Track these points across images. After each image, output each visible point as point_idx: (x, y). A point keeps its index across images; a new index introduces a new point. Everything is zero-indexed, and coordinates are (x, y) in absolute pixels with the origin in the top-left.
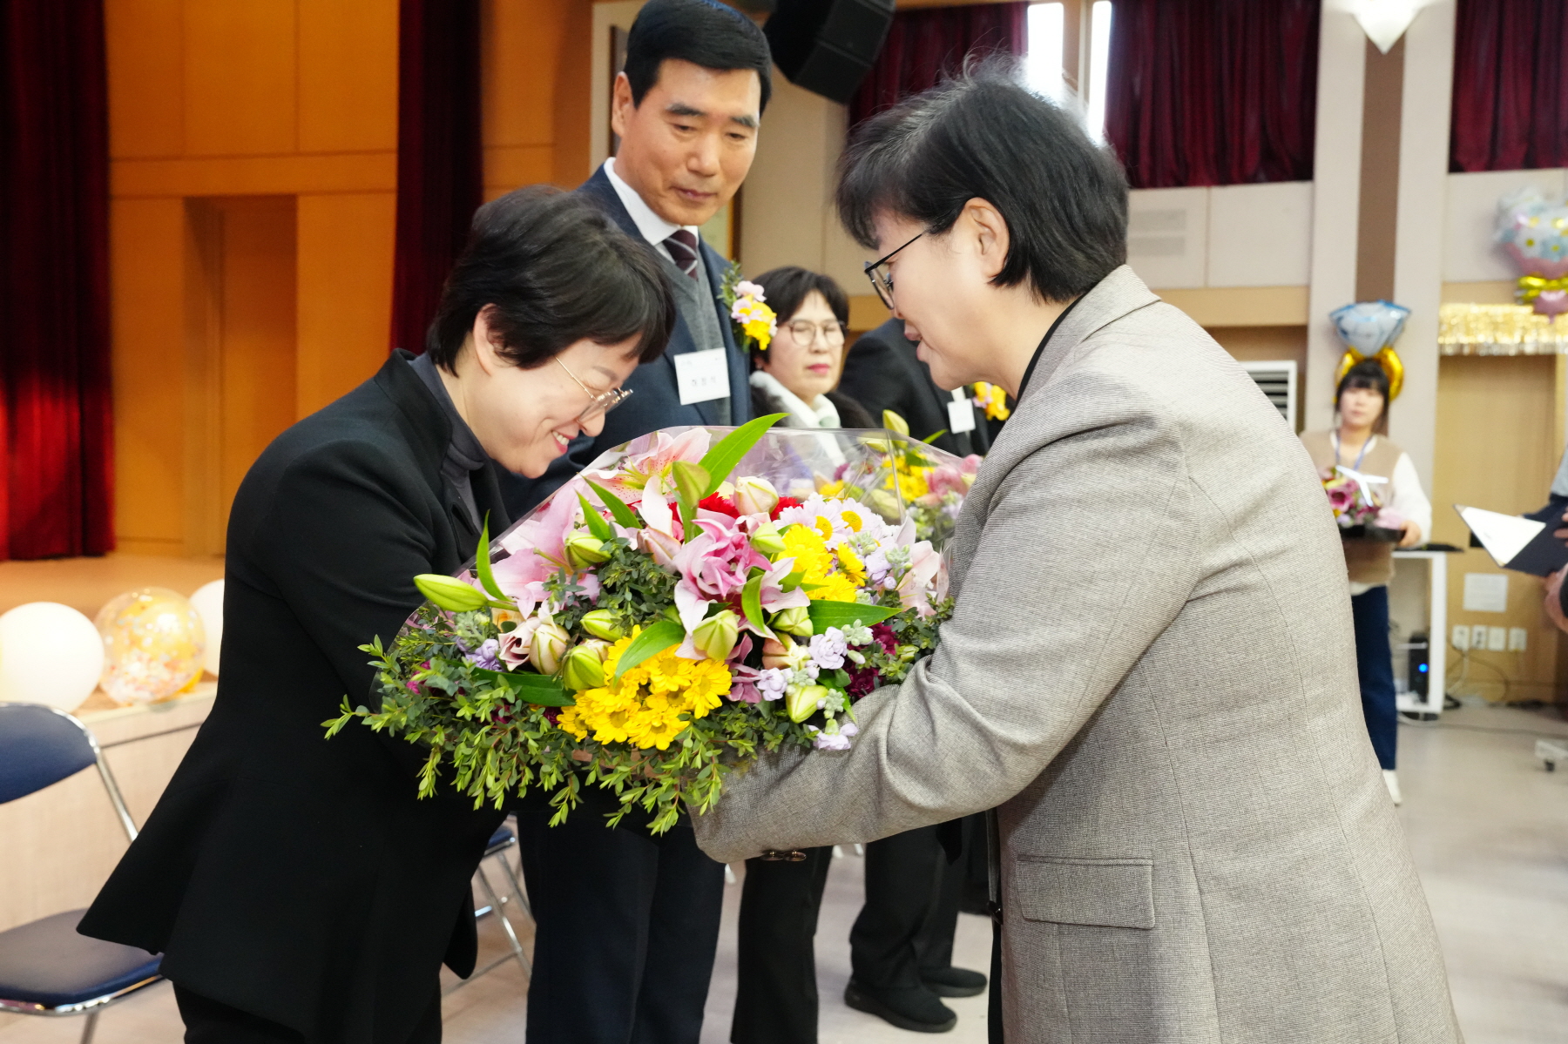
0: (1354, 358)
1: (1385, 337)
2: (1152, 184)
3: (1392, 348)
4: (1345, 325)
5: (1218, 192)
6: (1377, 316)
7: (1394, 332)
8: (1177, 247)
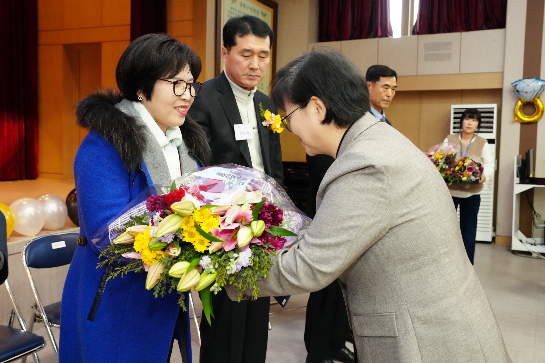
0: (521, 102)
1: (536, 93)
2: (439, 32)
3: (538, 98)
4: (518, 88)
5: (464, 34)
6: (533, 84)
7: (540, 90)
8: (448, 57)
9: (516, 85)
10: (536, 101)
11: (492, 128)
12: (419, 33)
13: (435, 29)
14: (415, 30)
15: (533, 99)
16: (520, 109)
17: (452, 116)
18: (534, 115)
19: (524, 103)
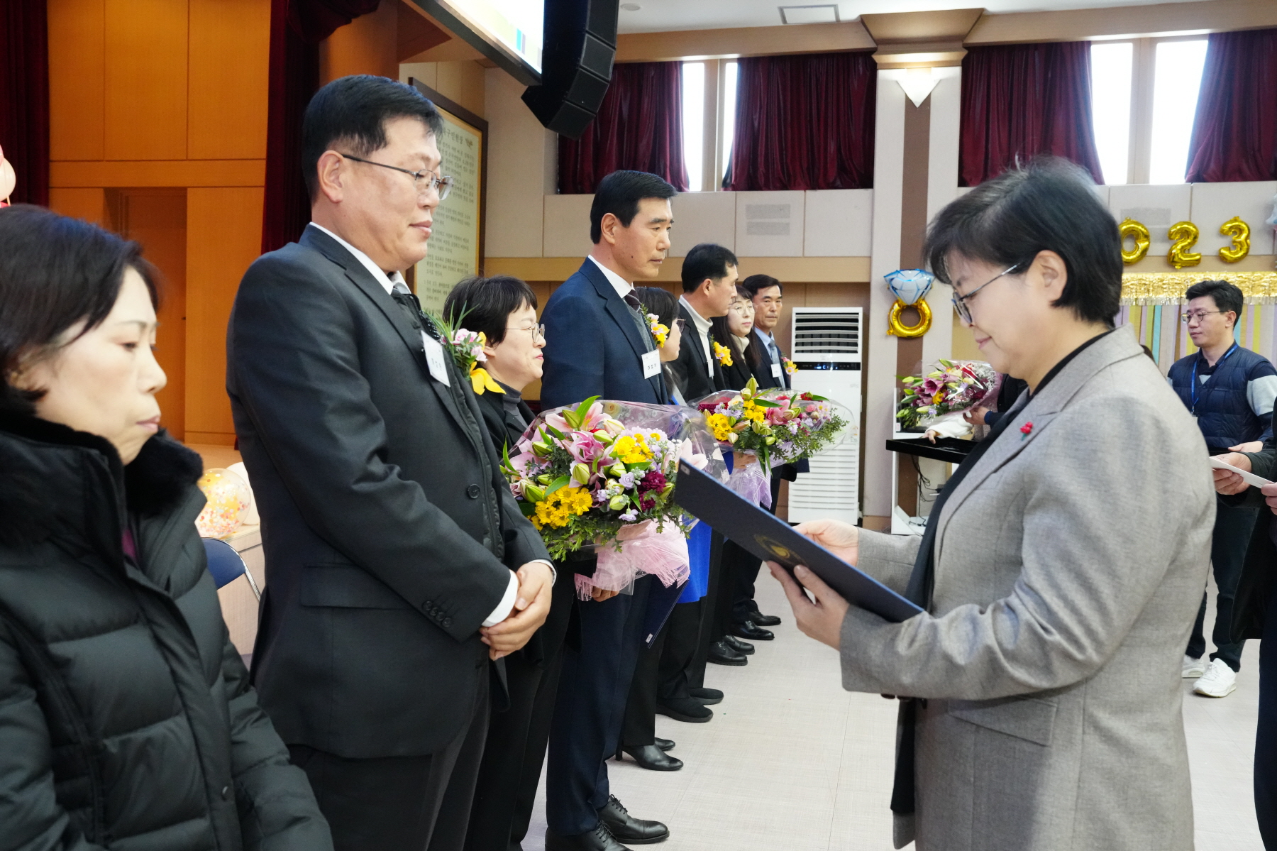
0: (899, 305)
1: (920, 293)
2: (767, 186)
3: (924, 299)
4: (894, 283)
5: (811, 194)
6: (915, 278)
7: (926, 289)
8: (785, 229)
9: (892, 279)
10: (921, 304)
11: (856, 345)
12: (735, 188)
13: (762, 181)
14: (728, 181)
15: (917, 302)
16: (897, 316)
17: (794, 325)
18: (918, 325)
19: (904, 306)
